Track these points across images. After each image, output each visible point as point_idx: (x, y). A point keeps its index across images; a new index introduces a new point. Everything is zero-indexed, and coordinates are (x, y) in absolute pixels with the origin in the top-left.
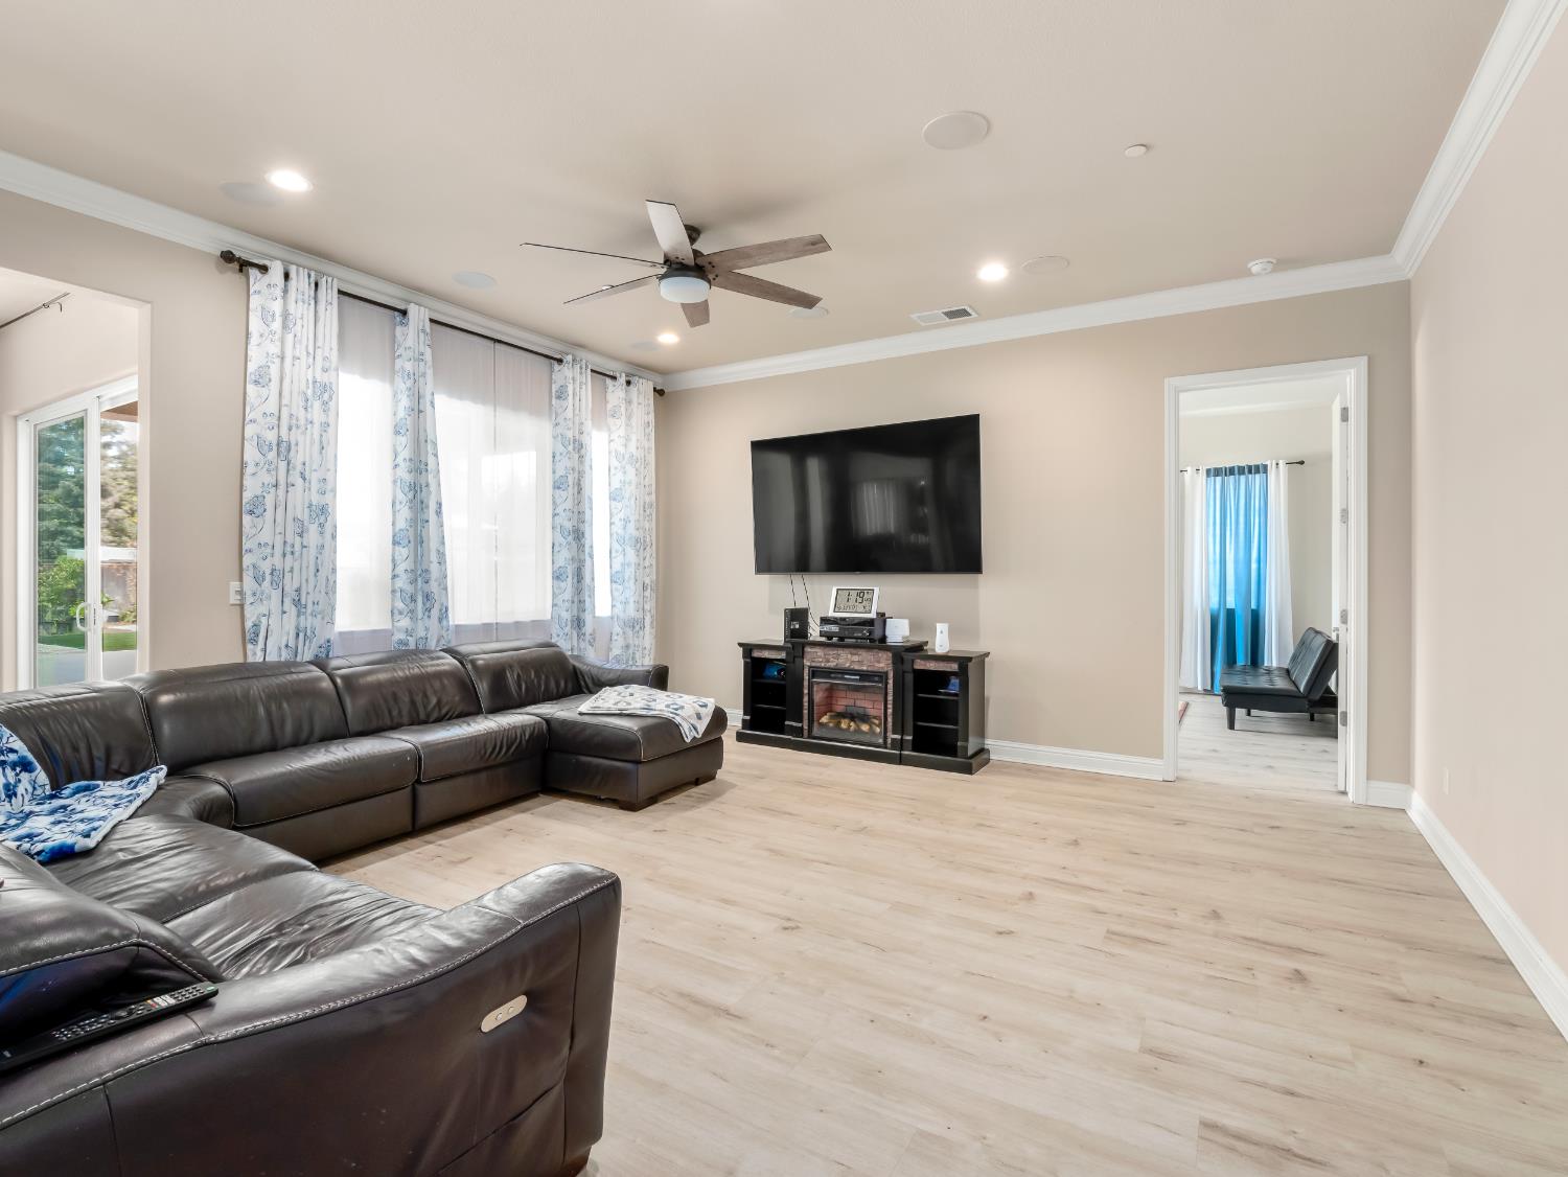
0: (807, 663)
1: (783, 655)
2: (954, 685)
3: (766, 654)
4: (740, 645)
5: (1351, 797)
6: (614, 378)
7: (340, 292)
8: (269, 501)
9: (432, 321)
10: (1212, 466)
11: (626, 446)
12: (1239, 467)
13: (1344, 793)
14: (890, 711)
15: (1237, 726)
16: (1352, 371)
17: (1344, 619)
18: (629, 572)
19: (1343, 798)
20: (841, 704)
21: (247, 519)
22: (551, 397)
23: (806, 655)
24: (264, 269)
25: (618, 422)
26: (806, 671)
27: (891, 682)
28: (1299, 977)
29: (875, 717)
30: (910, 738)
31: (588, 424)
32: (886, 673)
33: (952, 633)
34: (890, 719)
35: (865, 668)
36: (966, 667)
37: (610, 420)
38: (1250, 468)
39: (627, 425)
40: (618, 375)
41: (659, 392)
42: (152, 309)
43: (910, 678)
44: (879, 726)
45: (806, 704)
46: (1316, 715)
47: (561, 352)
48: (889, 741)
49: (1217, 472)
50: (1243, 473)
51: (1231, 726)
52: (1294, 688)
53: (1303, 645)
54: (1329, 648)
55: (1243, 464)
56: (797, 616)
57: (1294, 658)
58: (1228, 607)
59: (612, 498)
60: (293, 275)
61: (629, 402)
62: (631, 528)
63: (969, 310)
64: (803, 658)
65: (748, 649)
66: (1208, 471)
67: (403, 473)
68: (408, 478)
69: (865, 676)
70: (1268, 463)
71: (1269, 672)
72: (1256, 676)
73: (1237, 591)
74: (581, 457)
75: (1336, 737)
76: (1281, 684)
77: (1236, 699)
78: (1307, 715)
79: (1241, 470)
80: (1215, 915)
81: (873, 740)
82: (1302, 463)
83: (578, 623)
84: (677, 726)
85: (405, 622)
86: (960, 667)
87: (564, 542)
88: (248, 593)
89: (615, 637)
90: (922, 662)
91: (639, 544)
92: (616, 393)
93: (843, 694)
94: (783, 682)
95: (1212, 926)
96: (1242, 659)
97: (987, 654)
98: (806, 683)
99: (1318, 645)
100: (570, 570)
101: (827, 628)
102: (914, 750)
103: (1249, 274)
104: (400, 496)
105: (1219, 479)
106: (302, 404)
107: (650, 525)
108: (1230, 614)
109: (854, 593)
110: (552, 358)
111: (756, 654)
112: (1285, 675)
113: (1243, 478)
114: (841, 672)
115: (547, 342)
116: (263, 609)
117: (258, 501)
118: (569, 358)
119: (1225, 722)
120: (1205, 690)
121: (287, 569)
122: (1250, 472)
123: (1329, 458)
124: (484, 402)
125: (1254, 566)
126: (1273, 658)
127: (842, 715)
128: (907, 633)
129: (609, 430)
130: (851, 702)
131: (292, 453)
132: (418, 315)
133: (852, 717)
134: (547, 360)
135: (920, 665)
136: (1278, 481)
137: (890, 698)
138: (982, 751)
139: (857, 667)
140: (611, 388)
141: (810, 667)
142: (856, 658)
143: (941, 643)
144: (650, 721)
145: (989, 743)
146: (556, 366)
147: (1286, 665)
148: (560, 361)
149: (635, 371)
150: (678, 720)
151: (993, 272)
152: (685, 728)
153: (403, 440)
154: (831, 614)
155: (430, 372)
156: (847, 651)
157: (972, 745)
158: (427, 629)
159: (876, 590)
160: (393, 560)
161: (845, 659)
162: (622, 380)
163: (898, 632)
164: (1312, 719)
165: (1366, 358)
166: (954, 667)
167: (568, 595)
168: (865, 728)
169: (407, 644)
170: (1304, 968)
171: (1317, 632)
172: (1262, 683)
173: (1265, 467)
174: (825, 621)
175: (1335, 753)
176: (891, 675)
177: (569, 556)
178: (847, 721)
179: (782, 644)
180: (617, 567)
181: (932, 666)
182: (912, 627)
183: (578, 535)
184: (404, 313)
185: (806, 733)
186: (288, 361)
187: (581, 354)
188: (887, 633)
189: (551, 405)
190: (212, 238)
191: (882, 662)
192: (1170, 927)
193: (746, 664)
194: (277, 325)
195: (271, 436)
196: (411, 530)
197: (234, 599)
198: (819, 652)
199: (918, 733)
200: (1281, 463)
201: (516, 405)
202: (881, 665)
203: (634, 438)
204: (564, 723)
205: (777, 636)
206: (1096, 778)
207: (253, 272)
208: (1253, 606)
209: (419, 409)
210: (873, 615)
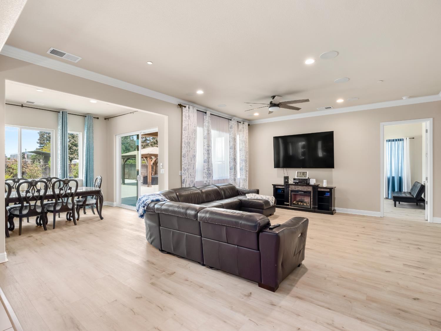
0: (290, 189)
1: (284, 187)
2: (328, 195)
3: (279, 187)
4: (272, 185)
5: (429, 221)
6: (240, 123)
7: (197, 110)
8: (186, 155)
9: (211, 114)
10: (388, 139)
11: (243, 138)
12: (396, 139)
13: (427, 220)
14: (312, 200)
15: (397, 206)
16: (429, 121)
17: (427, 179)
18: (244, 167)
19: (427, 221)
20: (298, 198)
21: (182, 158)
22: (229, 128)
23: (290, 187)
24: (185, 107)
25: (241, 133)
26: (290, 191)
27: (312, 193)
28: (419, 248)
29: (307, 202)
30: (317, 206)
31: (236, 134)
32: (311, 192)
33: (328, 183)
34: (312, 202)
35: (305, 190)
36: (331, 190)
37: (240, 132)
38: (399, 140)
39: (243, 133)
40: (241, 122)
41: (249, 125)
42: (168, 117)
43: (317, 193)
44: (309, 204)
45: (290, 199)
46: (418, 203)
47: (230, 118)
48: (312, 207)
49: (389, 141)
50: (397, 141)
51: (395, 206)
52: (412, 197)
53: (414, 186)
54: (422, 187)
55: (397, 138)
56: (286, 178)
57: (412, 189)
58: (393, 176)
59: (240, 151)
60: (190, 107)
61: (243, 128)
62: (244, 158)
63: (331, 107)
64: (289, 188)
65: (274, 186)
66: (387, 140)
67: (206, 147)
68: (207, 148)
69: (305, 192)
70: (404, 138)
71: (405, 193)
72: (401, 194)
73: (395, 172)
74: (235, 141)
75: (425, 209)
76: (408, 196)
77: (397, 199)
78: (416, 203)
79: (396, 140)
80: (399, 239)
81: (307, 207)
82: (414, 138)
83: (235, 180)
84: (269, 202)
85: (206, 179)
86: (330, 190)
87: (232, 161)
88: (182, 173)
89: (241, 183)
90: (320, 189)
91: (246, 161)
92: (241, 125)
93: (298, 196)
94: (283, 194)
95: (399, 241)
96: (396, 190)
97: (336, 187)
98: (290, 194)
99: (419, 186)
100: (233, 167)
101: (295, 181)
102: (318, 209)
103: (402, 99)
104: (205, 152)
105: (390, 142)
106: (192, 134)
107: (247, 157)
108: (393, 178)
109: (302, 173)
110: (229, 119)
111: (277, 187)
112: (409, 193)
113: (397, 142)
114: (298, 191)
115: (228, 116)
116: (185, 176)
117: (185, 154)
118: (233, 119)
119: (394, 205)
120: (386, 198)
121: (189, 168)
122: (399, 141)
123: (421, 137)
124: (218, 131)
125: (400, 165)
126: (405, 189)
127: (299, 201)
128: (315, 182)
129: (239, 135)
130: (301, 198)
131: (190, 144)
132: (208, 113)
133: (302, 202)
134: (228, 120)
135: (319, 190)
136: (406, 143)
137: (312, 197)
138: (334, 210)
139: (303, 190)
140: (240, 125)
141: (291, 190)
142: (303, 188)
143: (325, 185)
144: (264, 201)
145: (336, 208)
146: (230, 121)
147: (409, 191)
148: (231, 120)
149: (244, 120)
150: (269, 201)
151: (340, 101)
152: (271, 202)
153: (206, 140)
154: (296, 177)
155: (210, 125)
156: (301, 186)
157: (333, 209)
158: (210, 181)
159: (308, 172)
160: (204, 166)
161: (300, 188)
162: (242, 123)
163: (313, 182)
164: (417, 205)
165: (432, 118)
166: (328, 190)
167: (233, 173)
168: (305, 204)
169: (206, 184)
170: (420, 247)
171: (418, 183)
172: (403, 195)
173: (403, 139)
174: (294, 179)
175: (425, 212)
176: (312, 192)
177: (233, 164)
178: (300, 203)
179: (283, 185)
180: (241, 166)
181: (322, 190)
182: (317, 181)
183: (235, 160)
184: (206, 113)
185: (290, 205)
186: (189, 126)
187: (235, 118)
188: (310, 182)
189: (229, 130)
190: (177, 101)
191: (310, 189)
192: (390, 241)
193: (274, 189)
194: (188, 118)
195: (187, 141)
196: (207, 159)
197: (180, 174)
198: (293, 187)
199: (319, 205)
200: (408, 138)
201: (223, 131)
202: (309, 190)
203: (244, 136)
204: (245, 201)
205: (282, 183)
206: (364, 216)
207: (183, 108)
208: (400, 176)
209: (209, 134)
210: (307, 178)
